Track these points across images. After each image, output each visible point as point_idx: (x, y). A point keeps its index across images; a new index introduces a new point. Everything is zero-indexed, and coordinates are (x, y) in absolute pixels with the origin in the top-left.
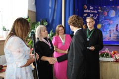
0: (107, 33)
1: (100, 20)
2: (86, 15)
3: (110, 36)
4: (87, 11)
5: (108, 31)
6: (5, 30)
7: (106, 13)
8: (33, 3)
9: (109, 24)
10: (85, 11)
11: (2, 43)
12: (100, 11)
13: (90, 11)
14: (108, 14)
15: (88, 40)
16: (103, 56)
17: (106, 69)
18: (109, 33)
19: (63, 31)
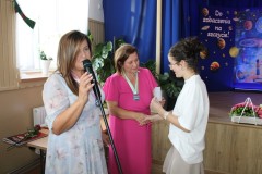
0: (251, 67)
1: (237, 40)
2: (205, 28)
3: (258, 73)
4: (209, 20)
5: (254, 61)
6: (45, 59)
7: (250, 23)
8: (100, 6)
9: (257, 48)
10: (205, 20)
11: (38, 84)
12: (236, 20)
13: (214, 21)
14: (254, 26)
16: (239, 114)
17: (246, 141)
18: (254, 65)
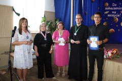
2: (107, 12)
4: (109, 8)
10: (106, 9)
13: (112, 9)
15: (75, 34)
19: (62, 27)
